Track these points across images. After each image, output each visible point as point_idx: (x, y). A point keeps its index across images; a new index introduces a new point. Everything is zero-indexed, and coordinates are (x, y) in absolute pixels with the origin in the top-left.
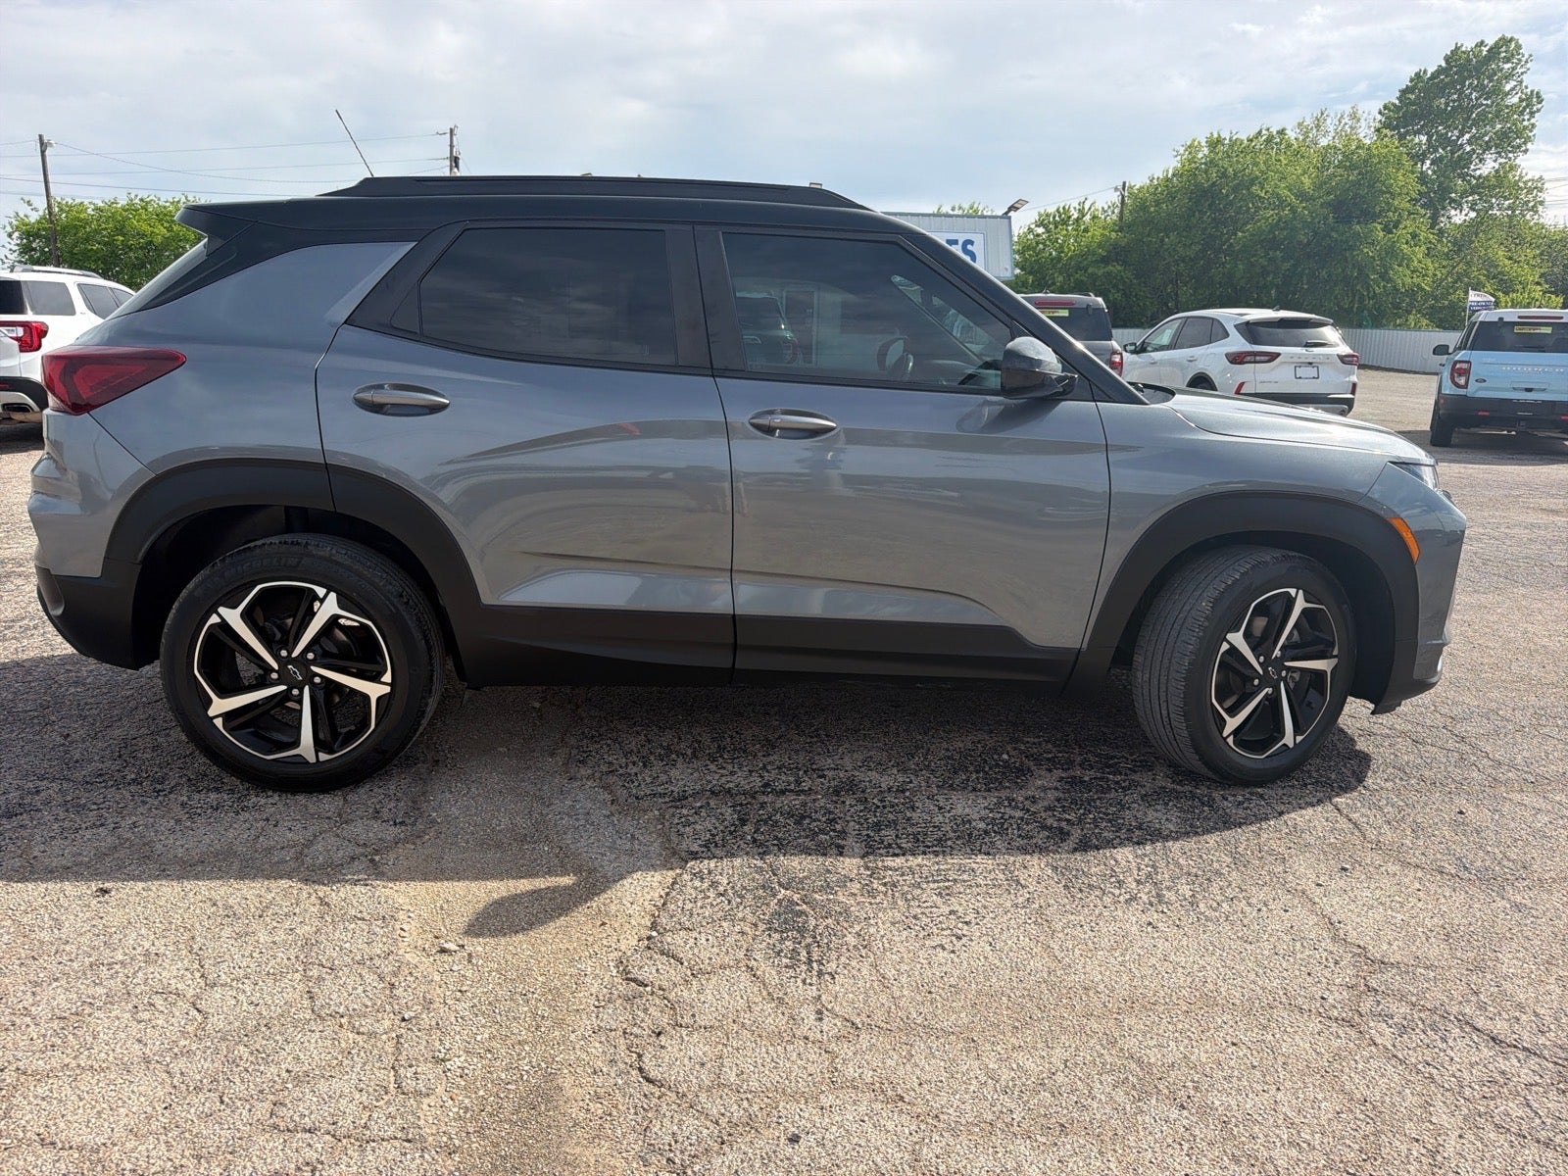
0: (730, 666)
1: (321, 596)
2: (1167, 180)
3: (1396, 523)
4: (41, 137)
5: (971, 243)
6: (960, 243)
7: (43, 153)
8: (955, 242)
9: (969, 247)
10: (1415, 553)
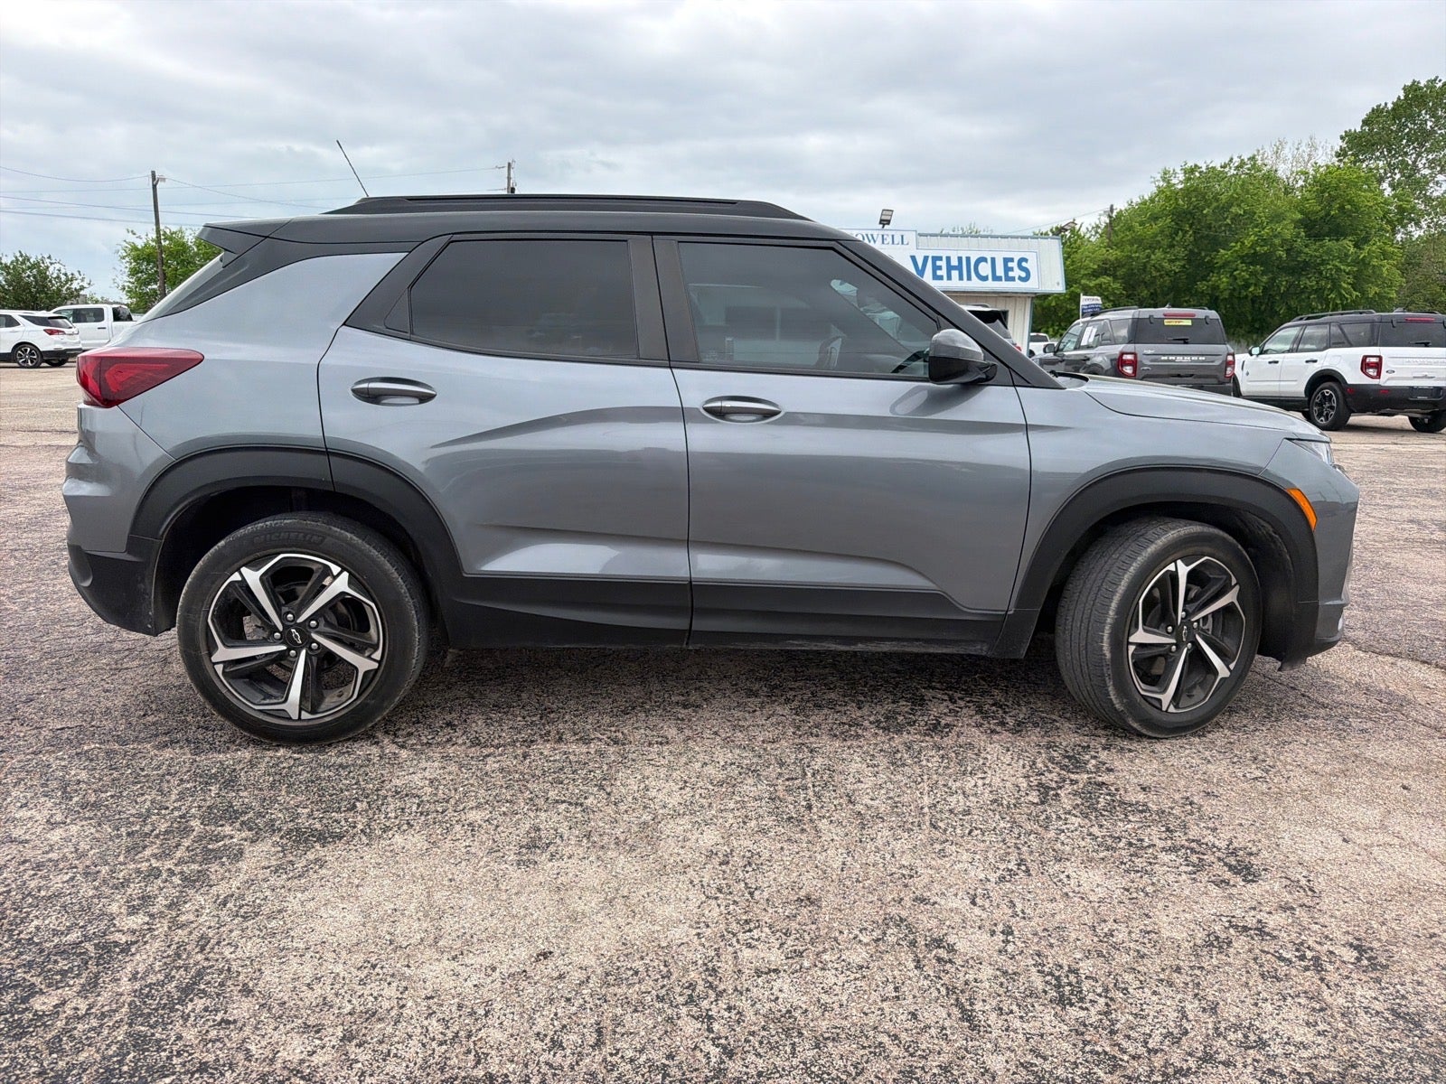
0: (687, 627)
1: (335, 574)
2: (1144, 203)
3: (1294, 494)
4: (153, 174)
5: (1026, 260)
6: (1016, 261)
7: (154, 187)
8: (1012, 260)
9: (1024, 264)
10: (1312, 520)
